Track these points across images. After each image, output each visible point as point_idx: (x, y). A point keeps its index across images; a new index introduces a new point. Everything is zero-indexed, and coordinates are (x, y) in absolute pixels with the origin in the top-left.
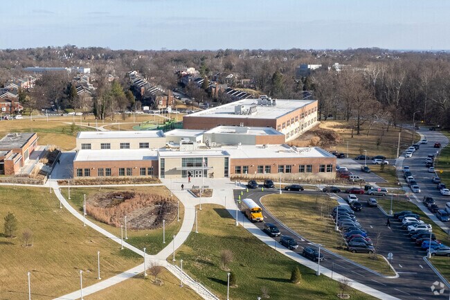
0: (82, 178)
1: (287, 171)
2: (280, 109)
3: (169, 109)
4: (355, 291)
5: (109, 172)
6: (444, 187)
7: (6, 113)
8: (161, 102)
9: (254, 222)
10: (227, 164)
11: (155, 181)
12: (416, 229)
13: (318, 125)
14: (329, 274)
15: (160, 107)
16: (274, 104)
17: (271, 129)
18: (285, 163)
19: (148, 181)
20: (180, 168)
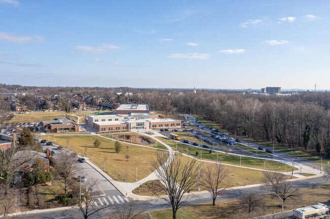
0: (103, 131)
1: (168, 126)
5: (112, 129)
7: (20, 111)
8: (81, 106)
9: (179, 140)
11: (129, 131)
20: (136, 126)
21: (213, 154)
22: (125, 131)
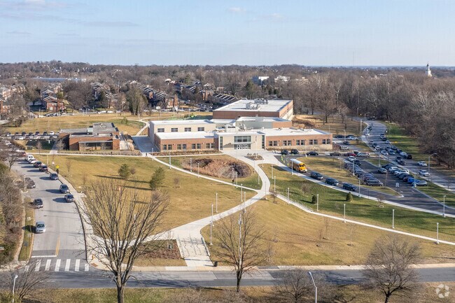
0: (166, 151)
1: (302, 144)
2: (273, 105)
3: (177, 109)
4: (385, 204)
5: (185, 146)
6: (401, 151)
7: (53, 111)
8: (169, 103)
9: (302, 172)
10: (263, 140)
11: (218, 152)
12: (400, 173)
13: (295, 117)
14: (367, 197)
15: (168, 107)
16: (267, 103)
17: (277, 118)
18: (301, 139)
19: (213, 152)
20: (233, 143)
21: (352, 201)
22: (210, 152)
